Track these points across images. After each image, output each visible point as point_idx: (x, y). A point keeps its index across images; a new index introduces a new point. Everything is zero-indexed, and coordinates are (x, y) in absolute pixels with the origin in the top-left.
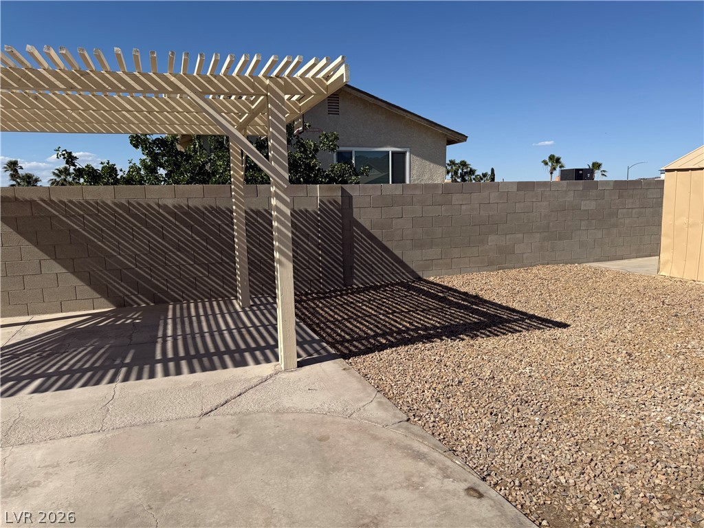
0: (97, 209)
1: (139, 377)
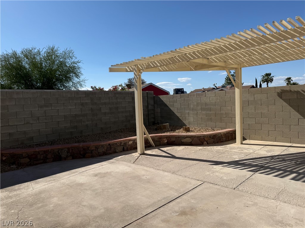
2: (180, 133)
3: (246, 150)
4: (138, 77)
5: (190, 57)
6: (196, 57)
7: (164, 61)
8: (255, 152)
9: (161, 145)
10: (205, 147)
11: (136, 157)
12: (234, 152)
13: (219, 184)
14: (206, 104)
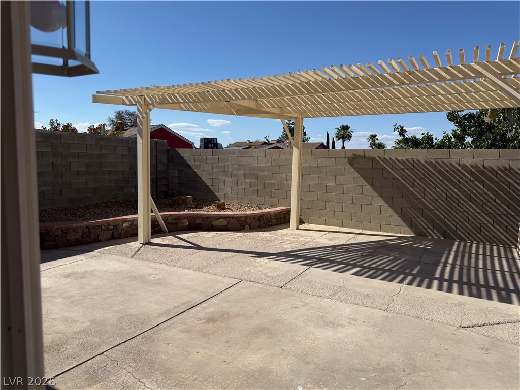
0: (413, 165)
1: (419, 285)
2: (211, 211)
3: (302, 238)
4: (144, 115)
5: (231, 95)
6: (239, 97)
7: (190, 96)
8: (314, 241)
9: (179, 230)
10: (246, 233)
11: (135, 248)
12: (286, 240)
13: (262, 282)
14: (251, 168)
